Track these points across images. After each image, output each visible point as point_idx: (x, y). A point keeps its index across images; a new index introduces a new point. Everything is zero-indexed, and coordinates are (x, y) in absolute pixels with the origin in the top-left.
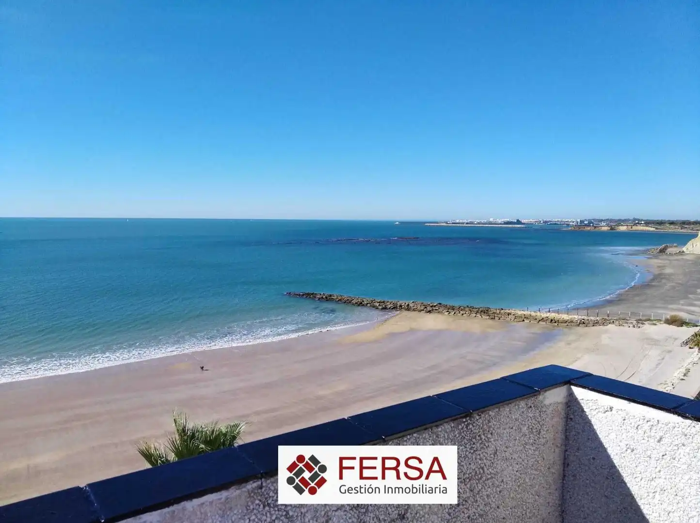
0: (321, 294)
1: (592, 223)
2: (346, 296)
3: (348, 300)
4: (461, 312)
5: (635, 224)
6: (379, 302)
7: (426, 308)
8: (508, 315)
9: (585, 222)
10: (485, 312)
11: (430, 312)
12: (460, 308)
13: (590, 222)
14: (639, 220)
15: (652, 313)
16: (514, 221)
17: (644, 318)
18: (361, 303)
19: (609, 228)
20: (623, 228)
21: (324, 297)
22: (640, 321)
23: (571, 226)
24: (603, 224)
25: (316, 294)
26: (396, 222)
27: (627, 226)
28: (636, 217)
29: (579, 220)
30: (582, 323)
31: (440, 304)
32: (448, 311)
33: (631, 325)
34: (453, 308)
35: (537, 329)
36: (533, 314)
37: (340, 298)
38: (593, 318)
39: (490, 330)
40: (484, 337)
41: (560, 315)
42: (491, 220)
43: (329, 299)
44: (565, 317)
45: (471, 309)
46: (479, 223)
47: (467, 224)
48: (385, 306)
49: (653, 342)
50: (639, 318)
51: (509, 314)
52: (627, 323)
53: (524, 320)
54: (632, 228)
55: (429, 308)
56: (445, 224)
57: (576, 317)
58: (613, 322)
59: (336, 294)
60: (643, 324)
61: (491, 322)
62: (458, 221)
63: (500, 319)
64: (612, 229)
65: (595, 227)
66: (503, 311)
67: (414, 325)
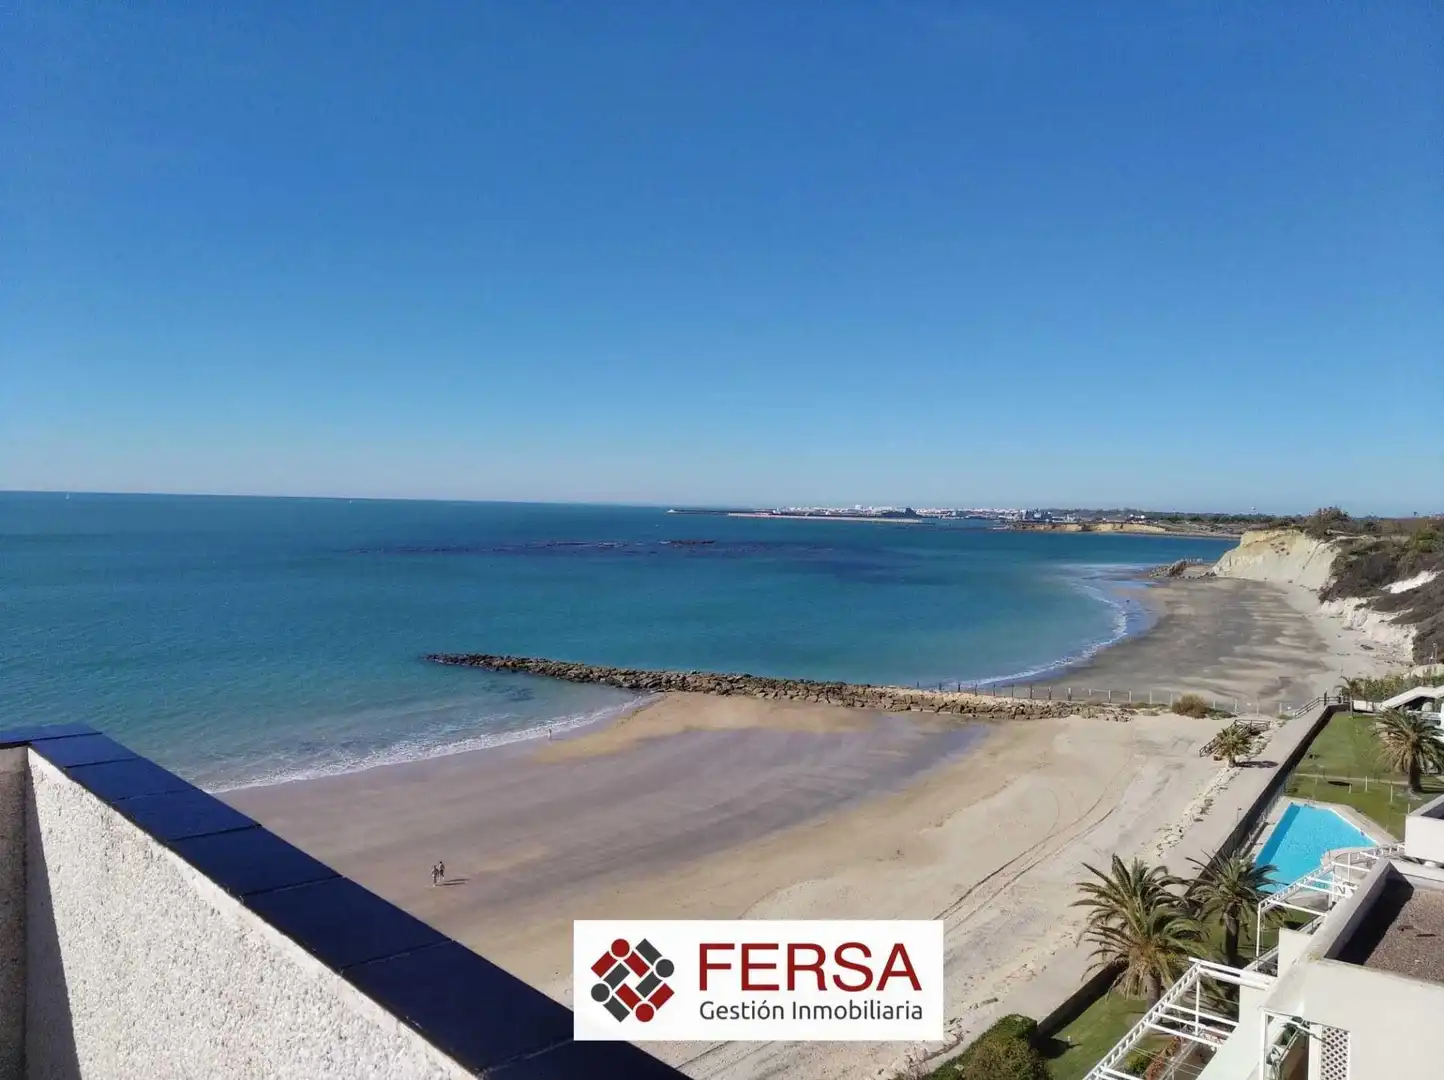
0: (502, 659)
1: (1049, 517)
2: (554, 661)
3: (560, 669)
4: (789, 692)
5: (1129, 521)
6: (625, 674)
7: (719, 684)
8: (881, 697)
9: (1036, 516)
10: (837, 691)
11: (727, 692)
12: (787, 686)
13: (1045, 515)
14: (1135, 512)
15: (1150, 692)
16: (901, 510)
17: (1135, 703)
18: (588, 676)
19: (1080, 528)
20: (1105, 528)
21: (509, 664)
22: (1128, 709)
23: (1009, 523)
24: (1069, 519)
25: (491, 657)
26: (669, 509)
27: (1114, 523)
28: (1132, 508)
29: (1024, 511)
30: (1021, 712)
31: (748, 676)
32: (763, 691)
33: (1111, 716)
34: (773, 685)
35: (934, 725)
36: (927, 694)
37: (542, 665)
38: (1039, 703)
39: (842, 729)
40: (833, 742)
41: (979, 697)
42: (857, 507)
43: (518, 667)
44: (989, 700)
45: (809, 686)
46: (833, 515)
47: (811, 514)
48: (637, 681)
49: (1150, 748)
50: (1125, 702)
51: (882, 695)
52: (1103, 712)
53: (909, 708)
54: (1122, 527)
55: (725, 686)
56: (767, 515)
57: (1008, 701)
58: (1078, 710)
59: (534, 658)
60: (1133, 713)
61: (846, 712)
62: (792, 509)
63: (863, 706)
64: (1086, 529)
65: (1054, 526)
66: (870, 689)
67: (695, 721)
